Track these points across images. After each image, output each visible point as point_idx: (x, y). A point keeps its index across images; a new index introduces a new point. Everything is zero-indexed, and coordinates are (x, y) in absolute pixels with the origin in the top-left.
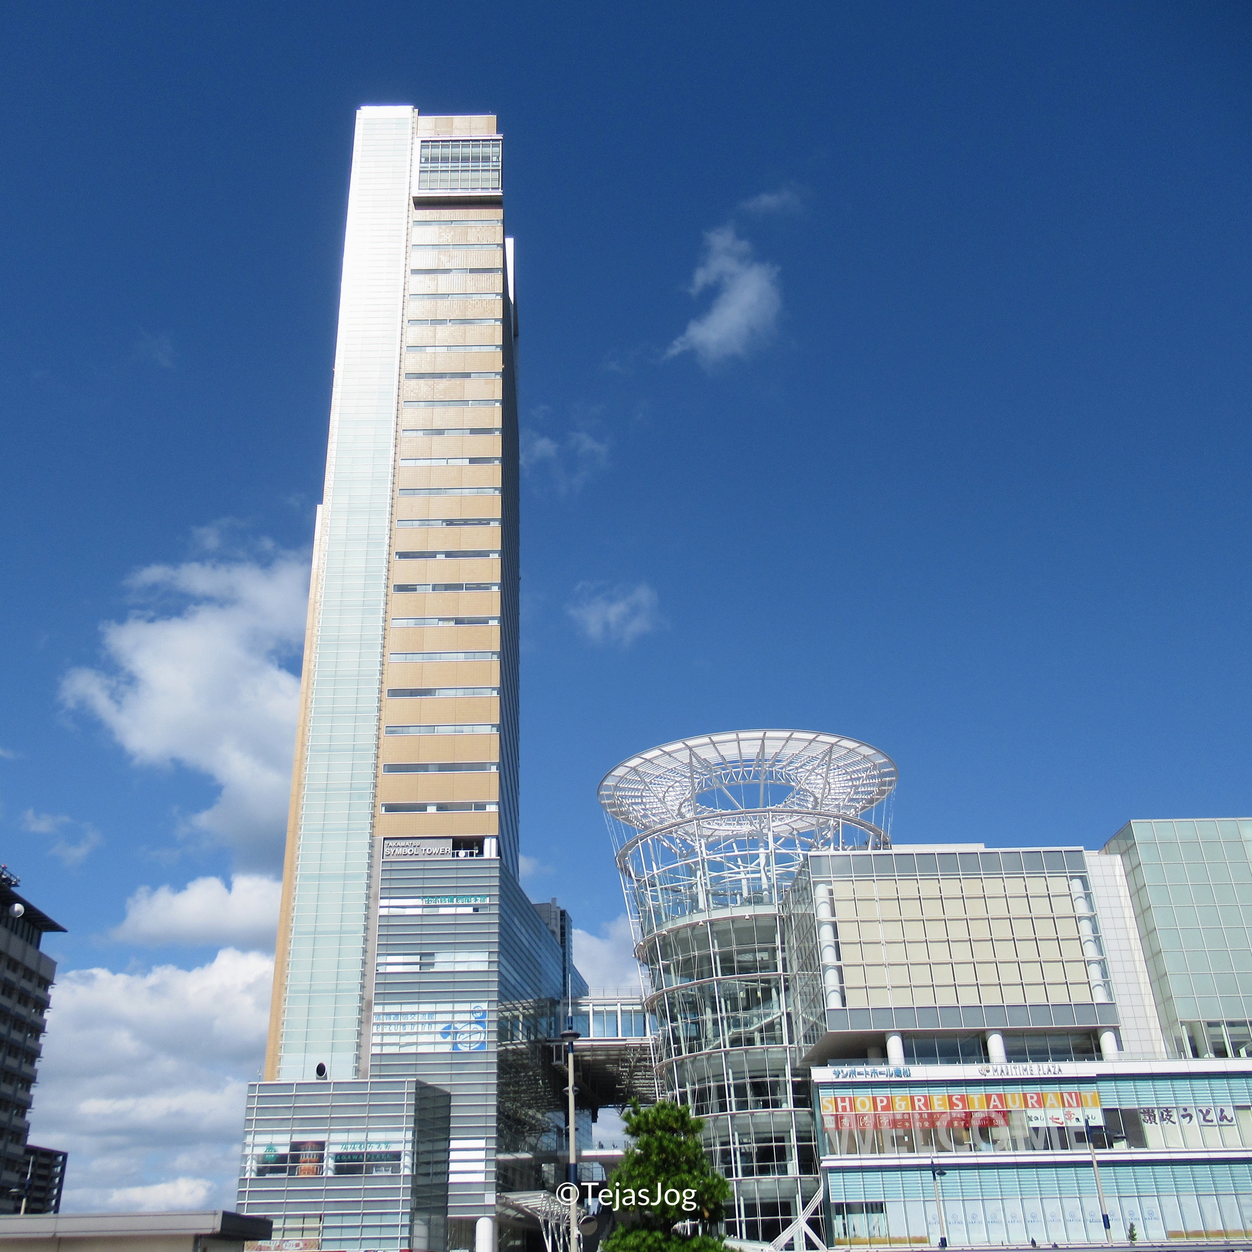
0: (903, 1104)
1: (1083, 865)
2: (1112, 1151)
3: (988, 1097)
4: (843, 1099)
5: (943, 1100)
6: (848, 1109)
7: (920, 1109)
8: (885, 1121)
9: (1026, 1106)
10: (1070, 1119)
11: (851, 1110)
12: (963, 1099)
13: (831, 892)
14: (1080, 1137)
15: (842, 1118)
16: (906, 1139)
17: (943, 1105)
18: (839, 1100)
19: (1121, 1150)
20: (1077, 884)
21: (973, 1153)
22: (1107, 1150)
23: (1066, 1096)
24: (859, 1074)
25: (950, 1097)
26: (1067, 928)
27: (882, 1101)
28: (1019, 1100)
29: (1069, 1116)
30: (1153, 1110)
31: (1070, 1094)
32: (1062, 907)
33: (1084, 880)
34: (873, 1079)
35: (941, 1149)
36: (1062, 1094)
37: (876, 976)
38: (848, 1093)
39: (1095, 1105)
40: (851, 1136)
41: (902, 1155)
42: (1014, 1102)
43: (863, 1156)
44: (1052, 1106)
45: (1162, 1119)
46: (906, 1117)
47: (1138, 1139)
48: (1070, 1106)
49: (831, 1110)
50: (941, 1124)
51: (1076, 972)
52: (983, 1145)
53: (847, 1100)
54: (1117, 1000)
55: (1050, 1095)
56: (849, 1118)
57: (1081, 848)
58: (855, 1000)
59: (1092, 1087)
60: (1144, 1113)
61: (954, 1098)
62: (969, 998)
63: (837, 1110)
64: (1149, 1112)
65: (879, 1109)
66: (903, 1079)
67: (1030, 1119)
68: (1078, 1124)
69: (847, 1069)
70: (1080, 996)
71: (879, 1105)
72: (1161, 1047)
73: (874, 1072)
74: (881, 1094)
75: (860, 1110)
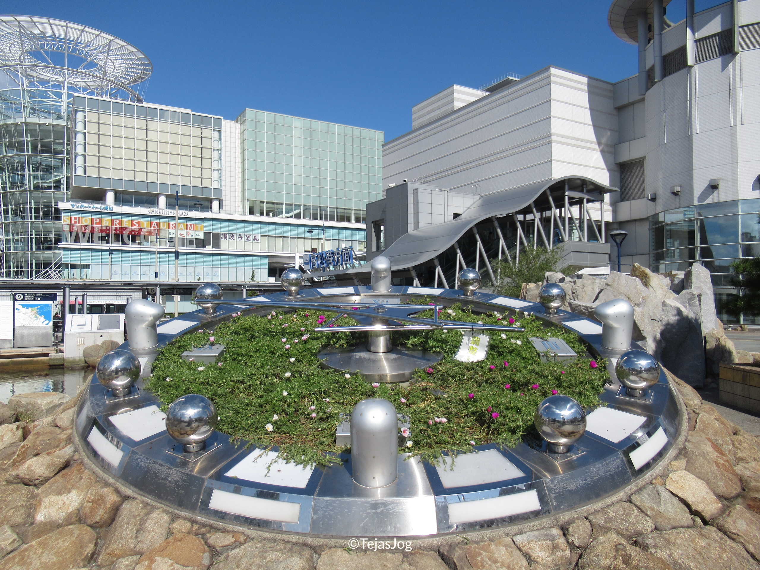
0: (107, 222)
1: (220, 125)
2: (205, 249)
3: (151, 223)
4: (75, 218)
5: (129, 222)
6: (78, 222)
7: (116, 225)
8: (96, 229)
9: (169, 228)
10: (188, 235)
11: (79, 223)
12: (138, 223)
13: (85, 117)
14: (191, 242)
15: (73, 226)
16: (107, 238)
17: (128, 225)
18: (73, 218)
19: (209, 249)
20: (216, 134)
21: (140, 246)
22: (203, 249)
23: (189, 225)
24: (85, 207)
25: (132, 222)
26: (207, 153)
27: (96, 220)
28: (166, 225)
29: (188, 234)
30: (226, 234)
31: (191, 225)
32: (207, 143)
33: (220, 132)
34: (93, 210)
35: (124, 243)
36: (187, 225)
37: (105, 162)
38: (78, 215)
39: (201, 230)
40: (77, 235)
41: (102, 245)
42: (164, 226)
43: (82, 244)
44: (181, 229)
45: (229, 238)
46: (108, 228)
47: (217, 245)
48: (190, 229)
49: (68, 222)
50: (126, 233)
51: (207, 173)
52: (145, 243)
53: (78, 218)
54: (223, 188)
55: (182, 225)
56: (77, 226)
57: (222, 117)
58: (91, 172)
59: (201, 223)
60: (222, 235)
61: (134, 222)
62: (152, 178)
63: (71, 222)
64: (225, 235)
65: (95, 223)
66: (109, 211)
67: (170, 233)
68: (192, 237)
69: (78, 204)
70: (207, 184)
71: (95, 222)
72: (239, 209)
73: (94, 207)
74: (96, 217)
75: (84, 223)
